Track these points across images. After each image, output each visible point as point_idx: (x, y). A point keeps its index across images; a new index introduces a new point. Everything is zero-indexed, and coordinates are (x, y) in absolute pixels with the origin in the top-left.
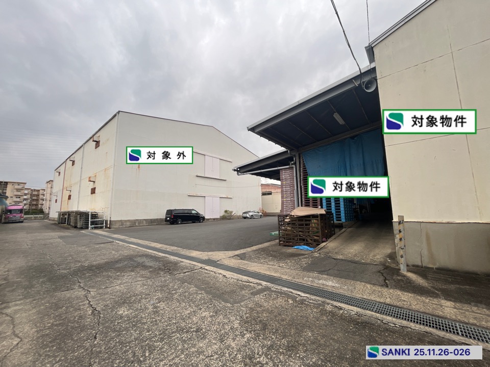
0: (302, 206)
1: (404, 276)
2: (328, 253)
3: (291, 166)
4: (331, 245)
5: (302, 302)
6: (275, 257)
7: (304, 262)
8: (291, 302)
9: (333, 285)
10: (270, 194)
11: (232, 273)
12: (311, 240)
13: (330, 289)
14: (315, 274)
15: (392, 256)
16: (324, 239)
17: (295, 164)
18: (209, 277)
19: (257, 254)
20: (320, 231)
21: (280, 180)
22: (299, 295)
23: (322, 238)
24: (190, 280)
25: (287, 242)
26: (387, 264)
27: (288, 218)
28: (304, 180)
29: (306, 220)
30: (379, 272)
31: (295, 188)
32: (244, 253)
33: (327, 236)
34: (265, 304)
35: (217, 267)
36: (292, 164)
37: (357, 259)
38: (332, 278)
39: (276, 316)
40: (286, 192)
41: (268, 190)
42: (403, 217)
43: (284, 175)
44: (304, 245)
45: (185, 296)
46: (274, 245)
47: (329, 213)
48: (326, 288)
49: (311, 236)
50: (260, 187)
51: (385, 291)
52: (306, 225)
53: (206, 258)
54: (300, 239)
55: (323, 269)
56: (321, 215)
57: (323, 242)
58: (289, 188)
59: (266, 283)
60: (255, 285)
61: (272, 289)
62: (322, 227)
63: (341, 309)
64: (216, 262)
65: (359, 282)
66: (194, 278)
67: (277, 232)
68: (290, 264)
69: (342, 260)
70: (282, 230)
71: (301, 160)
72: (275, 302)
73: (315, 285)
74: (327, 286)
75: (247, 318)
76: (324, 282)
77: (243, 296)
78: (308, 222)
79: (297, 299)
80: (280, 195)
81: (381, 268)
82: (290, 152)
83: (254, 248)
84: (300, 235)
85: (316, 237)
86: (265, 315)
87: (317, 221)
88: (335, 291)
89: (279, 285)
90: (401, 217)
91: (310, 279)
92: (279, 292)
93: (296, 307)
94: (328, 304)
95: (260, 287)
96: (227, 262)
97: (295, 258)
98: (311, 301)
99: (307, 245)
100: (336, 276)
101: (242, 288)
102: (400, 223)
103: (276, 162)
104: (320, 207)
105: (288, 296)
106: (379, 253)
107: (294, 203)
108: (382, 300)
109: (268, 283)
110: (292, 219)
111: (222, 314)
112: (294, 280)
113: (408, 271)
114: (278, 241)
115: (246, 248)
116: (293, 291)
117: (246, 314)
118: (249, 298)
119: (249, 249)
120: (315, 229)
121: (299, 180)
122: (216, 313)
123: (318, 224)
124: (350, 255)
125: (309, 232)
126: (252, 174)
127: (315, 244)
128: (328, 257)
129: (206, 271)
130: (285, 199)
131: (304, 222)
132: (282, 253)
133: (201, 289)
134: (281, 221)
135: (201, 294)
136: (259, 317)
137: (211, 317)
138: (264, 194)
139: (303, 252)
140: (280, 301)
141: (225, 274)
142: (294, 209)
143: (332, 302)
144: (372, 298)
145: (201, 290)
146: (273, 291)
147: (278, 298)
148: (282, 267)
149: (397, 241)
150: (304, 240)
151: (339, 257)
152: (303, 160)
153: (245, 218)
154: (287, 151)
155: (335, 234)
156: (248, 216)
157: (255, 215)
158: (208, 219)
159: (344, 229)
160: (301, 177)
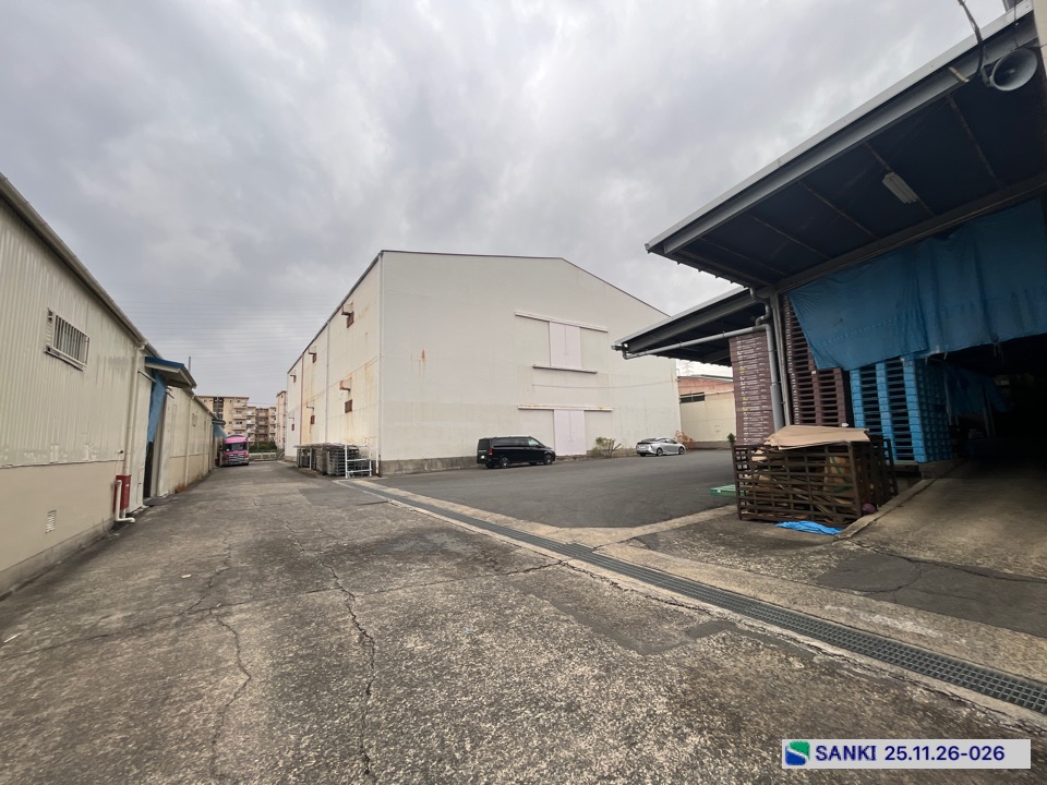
0: (793, 423)
2: (886, 544)
3: (758, 327)
4: (890, 522)
5: (832, 668)
6: (732, 545)
7: (817, 563)
8: (798, 665)
9: (919, 630)
10: (700, 398)
11: (631, 579)
12: (829, 507)
13: (911, 643)
14: (857, 598)
16: (867, 507)
17: (770, 320)
18: (579, 585)
19: (686, 537)
21: (729, 365)
22: (819, 649)
23: (862, 505)
24: (539, 589)
25: (760, 512)
27: (759, 452)
28: (794, 358)
29: (810, 459)
31: (773, 379)
32: (655, 535)
33: (876, 499)
34: (728, 664)
35: (594, 563)
36: (761, 322)
38: (912, 611)
39: (762, 699)
40: (747, 390)
41: (693, 390)
43: (739, 350)
44: (809, 519)
45: (533, 624)
46: (726, 517)
47: (876, 438)
48: (895, 639)
49: (829, 498)
50: (676, 385)
52: (812, 470)
53: (569, 541)
54: (796, 505)
55: (878, 586)
56: (856, 444)
57: (864, 514)
58: (755, 382)
59: (719, 610)
60: (692, 613)
61: (739, 626)
62: (859, 476)
63: (961, 703)
64: (590, 551)
66: (548, 584)
67: (732, 488)
68: (776, 566)
69: (935, 564)
70: (744, 481)
71: (787, 310)
72: (752, 660)
73: (860, 625)
74: (899, 632)
75: (684, 693)
76: (889, 621)
77: (667, 636)
78: (817, 464)
79: (815, 660)
80: (733, 400)
82: (754, 294)
83: (677, 522)
84: (795, 497)
85: (842, 502)
86: (731, 691)
87: (843, 460)
88: (926, 647)
89: (756, 617)
91: (838, 609)
92: (759, 637)
93: (814, 679)
94: (915, 684)
95: (706, 618)
96: (616, 553)
97: (789, 552)
98: (858, 670)
99: (816, 521)
100: (924, 606)
101: (662, 616)
103: (718, 321)
104: (845, 425)
105: (788, 649)
107: (771, 417)
109: (726, 611)
110: (772, 456)
111: (620, 674)
112: (796, 607)
114: (734, 508)
115: (655, 522)
116: (800, 638)
117: (680, 682)
118: (682, 643)
119: (664, 526)
120: (841, 481)
121: (781, 359)
122: (607, 670)
123: (847, 468)
124: (960, 552)
125: (821, 487)
126: (658, 354)
127: (840, 517)
128: (887, 554)
129: (573, 571)
130: (744, 409)
131: (805, 464)
132: (750, 539)
133: (568, 611)
134: (741, 460)
135: (567, 621)
136: (716, 695)
137: (597, 678)
138: (684, 400)
139: (806, 538)
140: (766, 660)
141: (616, 581)
142: (771, 431)
143: (926, 680)
145: (567, 613)
146: (742, 632)
147: (759, 650)
148: (756, 572)
150: (807, 507)
151: (928, 556)
152: (791, 309)
153: (643, 454)
154: (747, 292)
155: (896, 494)
156: (650, 449)
157: (668, 448)
158: (562, 458)
159: (923, 482)
160: (789, 353)
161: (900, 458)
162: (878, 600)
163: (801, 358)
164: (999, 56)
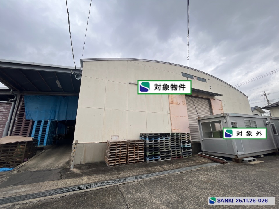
0: (10, 135)
1: (71, 171)
2: (27, 169)
3: (9, 102)
9: (26, 190)
12: (13, 162)
13: (22, 194)
14: (10, 187)
15: (68, 163)
17: (15, 101)
20: (24, 154)
23: (24, 159)
26: (65, 167)
30: (59, 172)
33: (29, 157)
37: (47, 168)
44: (4, 167)
47: (35, 140)
48: (18, 195)
49: (14, 159)
51: (60, 182)
52: (11, 150)
56: (28, 142)
57: (24, 162)
58: (1, 120)
62: (26, 151)
65: (45, 182)
69: (37, 171)
73: (8, 196)
74: (20, 192)
76: (17, 191)
78: (13, 148)
81: (61, 169)
82: (12, 92)
85: (18, 159)
87: (23, 146)
88: (26, 193)
90: (77, 141)
94: (18, 204)
102: (75, 144)
104: (28, 136)
106: (62, 162)
108: (57, 188)
113: (74, 168)
120: (20, 153)
121: (14, 114)
123: (23, 149)
125: (12, 156)
127: (15, 164)
128: (26, 172)
142: (1, 137)
143: (21, 202)
144: (51, 188)
149: (72, 153)
150: (4, 163)
151: (37, 169)
155: (35, 155)
159: (43, 151)
160: (18, 113)
161: (40, 145)
162: (16, 186)
163: (21, 115)
164: (77, 73)
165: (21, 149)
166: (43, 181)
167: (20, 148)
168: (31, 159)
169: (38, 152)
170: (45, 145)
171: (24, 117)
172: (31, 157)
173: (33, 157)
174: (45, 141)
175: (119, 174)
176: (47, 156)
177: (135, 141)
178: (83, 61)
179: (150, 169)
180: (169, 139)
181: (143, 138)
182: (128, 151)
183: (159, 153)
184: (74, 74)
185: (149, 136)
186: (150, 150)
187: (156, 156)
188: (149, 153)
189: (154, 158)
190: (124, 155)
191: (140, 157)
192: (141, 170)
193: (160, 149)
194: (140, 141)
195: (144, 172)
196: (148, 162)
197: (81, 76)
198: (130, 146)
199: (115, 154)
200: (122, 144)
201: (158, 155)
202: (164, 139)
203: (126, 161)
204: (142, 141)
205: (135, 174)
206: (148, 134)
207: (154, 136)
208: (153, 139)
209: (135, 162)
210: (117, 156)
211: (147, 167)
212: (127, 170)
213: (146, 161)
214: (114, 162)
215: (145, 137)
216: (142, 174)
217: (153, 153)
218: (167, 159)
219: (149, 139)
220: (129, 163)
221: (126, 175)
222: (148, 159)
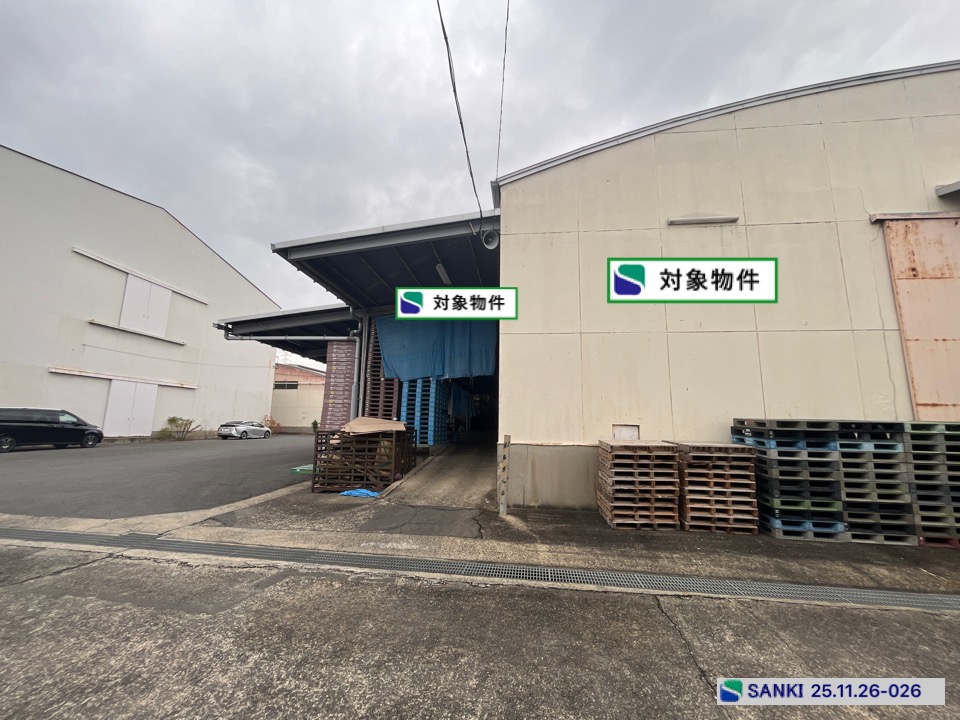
0: (363, 415)
1: (503, 521)
2: (403, 498)
3: (351, 338)
4: (408, 484)
5: (358, 582)
6: (303, 513)
7: (361, 517)
8: (337, 585)
9: (409, 547)
10: (294, 386)
11: (204, 556)
12: (376, 477)
13: (403, 555)
14: (381, 535)
15: (492, 496)
16: (398, 475)
17: (360, 335)
18: (139, 573)
19: (264, 511)
20: (393, 461)
21: (325, 362)
22: (352, 572)
23: (396, 474)
24: (79, 587)
25: (329, 484)
26: (485, 507)
27: (336, 437)
28: (372, 367)
29: (371, 442)
30: (474, 519)
31: (355, 380)
32: (232, 513)
33: (403, 470)
34: (287, 599)
35: (158, 549)
36: (354, 335)
37: (446, 503)
38: (407, 536)
39: (310, 614)
40: (335, 386)
41: (290, 379)
42: (509, 436)
43: (337, 352)
44: (362, 487)
46: (301, 492)
47: (410, 429)
48: (397, 555)
49: (376, 470)
50: (273, 370)
51: (479, 544)
52: (370, 450)
53: (124, 532)
54: (355, 477)
55: (394, 525)
56: (398, 432)
57: (396, 480)
58: (342, 380)
59: (286, 563)
60: (263, 570)
61: (301, 571)
62: (397, 454)
63: (419, 579)
64: (154, 538)
65: (446, 538)
67: (310, 467)
68: (334, 523)
69: (424, 507)
70: (321, 460)
71: (373, 330)
72: (307, 591)
73: (380, 552)
74: (399, 550)
75: (250, 630)
76: (395, 545)
77: (238, 593)
78: (374, 446)
79: (349, 579)
80: (323, 392)
81: (477, 512)
82: (353, 312)
83: (255, 500)
84: (356, 471)
85: (384, 473)
86: (288, 616)
87: (389, 443)
88: (411, 556)
89: (314, 562)
90: (508, 437)
91: (367, 546)
92: (314, 574)
93: (346, 591)
94: (400, 577)
95: (275, 571)
96: (187, 535)
97: (344, 512)
98: (373, 578)
99: (366, 488)
100: (413, 532)
101: (233, 580)
102: (505, 445)
103: (322, 325)
104: (395, 419)
105: (331, 576)
106: (475, 493)
107: (349, 409)
108: (474, 558)
109: (291, 563)
110: (344, 440)
111: (188, 635)
112: (343, 549)
113: (508, 513)
114: (309, 483)
115: (234, 502)
116: (342, 568)
117: (247, 623)
118: (251, 595)
119: (242, 504)
120: (386, 458)
121: (363, 366)
122: (173, 637)
123: (391, 449)
124: (436, 498)
125: (373, 463)
126: (262, 341)
127: (381, 484)
128: (402, 505)
130: (330, 401)
131: (366, 446)
132: (318, 506)
134: (322, 443)
136: (276, 622)
138: (278, 386)
139: (359, 501)
140: (318, 588)
141: (186, 560)
142: (348, 420)
143: (405, 573)
144: (462, 557)
145: (122, 602)
146: (302, 574)
147: (312, 584)
148: (320, 530)
149: (499, 471)
150: (362, 478)
151: (422, 503)
153: (225, 437)
154: (347, 309)
155: (415, 466)
156: (234, 432)
157: (253, 431)
158: (113, 440)
159: (430, 458)
160: (369, 362)
161: (421, 443)
162: (391, 534)
163: (376, 367)
164: (487, 228)
165: (387, 450)
166: (441, 533)
167: (385, 448)
168: (408, 475)
169: (419, 459)
170: (431, 443)
171: (382, 371)
172: (408, 471)
173: (412, 472)
174: (431, 433)
175: (655, 558)
176: (440, 472)
177: (710, 448)
178: (499, 187)
179: (795, 566)
180: (900, 448)
181: (750, 441)
182: (682, 483)
183: (837, 507)
184: (478, 233)
185: (777, 434)
186: (786, 488)
187: (824, 520)
188: (783, 503)
189: (808, 525)
190: (666, 496)
191: (736, 511)
192: (748, 561)
193: (844, 491)
194: (736, 450)
195: (767, 573)
196: (779, 535)
197: (499, 235)
198: (690, 466)
199: (631, 487)
200: (658, 457)
201: (836, 516)
202: (868, 447)
203: (677, 518)
204: (743, 450)
205: (723, 571)
206: (770, 421)
207: (807, 434)
208: (802, 444)
209: (718, 528)
210: (641, 496)
211: (779, 557)
212: (684, 550)
213: (770, 530)
214: (632, 517)
215: (756, 434)
216: (754, 580)
217: (806, 505)
218: (887, 538)
219: (779, 444)
220: (691, 527)
221: (682, 566)
222: (777, 524)
